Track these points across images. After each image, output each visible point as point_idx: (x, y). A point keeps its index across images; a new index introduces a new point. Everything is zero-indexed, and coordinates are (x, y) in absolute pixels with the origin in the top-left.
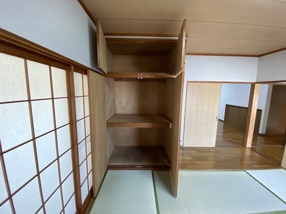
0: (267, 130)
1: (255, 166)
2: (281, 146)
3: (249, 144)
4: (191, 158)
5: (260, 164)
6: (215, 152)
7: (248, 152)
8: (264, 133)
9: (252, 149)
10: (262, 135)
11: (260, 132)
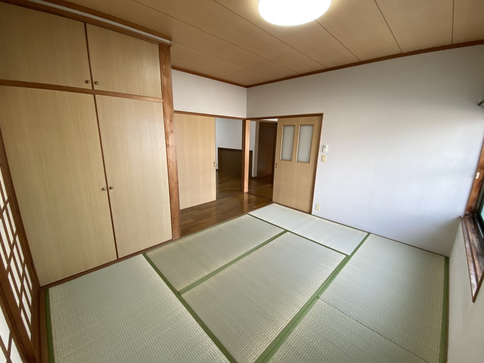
0: (259, 172)
1: (255, 207)
2: (270, 185)
3: (246, 190)
4: (193, 220)
5: (257, 204)
6: (216, 205)
7: (246, 197)
8: (256, 176)
9: (249, 193)
10: (254, 178)
11: (253, 176)
